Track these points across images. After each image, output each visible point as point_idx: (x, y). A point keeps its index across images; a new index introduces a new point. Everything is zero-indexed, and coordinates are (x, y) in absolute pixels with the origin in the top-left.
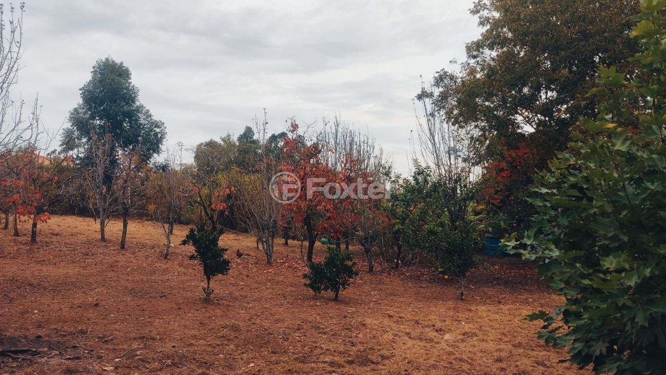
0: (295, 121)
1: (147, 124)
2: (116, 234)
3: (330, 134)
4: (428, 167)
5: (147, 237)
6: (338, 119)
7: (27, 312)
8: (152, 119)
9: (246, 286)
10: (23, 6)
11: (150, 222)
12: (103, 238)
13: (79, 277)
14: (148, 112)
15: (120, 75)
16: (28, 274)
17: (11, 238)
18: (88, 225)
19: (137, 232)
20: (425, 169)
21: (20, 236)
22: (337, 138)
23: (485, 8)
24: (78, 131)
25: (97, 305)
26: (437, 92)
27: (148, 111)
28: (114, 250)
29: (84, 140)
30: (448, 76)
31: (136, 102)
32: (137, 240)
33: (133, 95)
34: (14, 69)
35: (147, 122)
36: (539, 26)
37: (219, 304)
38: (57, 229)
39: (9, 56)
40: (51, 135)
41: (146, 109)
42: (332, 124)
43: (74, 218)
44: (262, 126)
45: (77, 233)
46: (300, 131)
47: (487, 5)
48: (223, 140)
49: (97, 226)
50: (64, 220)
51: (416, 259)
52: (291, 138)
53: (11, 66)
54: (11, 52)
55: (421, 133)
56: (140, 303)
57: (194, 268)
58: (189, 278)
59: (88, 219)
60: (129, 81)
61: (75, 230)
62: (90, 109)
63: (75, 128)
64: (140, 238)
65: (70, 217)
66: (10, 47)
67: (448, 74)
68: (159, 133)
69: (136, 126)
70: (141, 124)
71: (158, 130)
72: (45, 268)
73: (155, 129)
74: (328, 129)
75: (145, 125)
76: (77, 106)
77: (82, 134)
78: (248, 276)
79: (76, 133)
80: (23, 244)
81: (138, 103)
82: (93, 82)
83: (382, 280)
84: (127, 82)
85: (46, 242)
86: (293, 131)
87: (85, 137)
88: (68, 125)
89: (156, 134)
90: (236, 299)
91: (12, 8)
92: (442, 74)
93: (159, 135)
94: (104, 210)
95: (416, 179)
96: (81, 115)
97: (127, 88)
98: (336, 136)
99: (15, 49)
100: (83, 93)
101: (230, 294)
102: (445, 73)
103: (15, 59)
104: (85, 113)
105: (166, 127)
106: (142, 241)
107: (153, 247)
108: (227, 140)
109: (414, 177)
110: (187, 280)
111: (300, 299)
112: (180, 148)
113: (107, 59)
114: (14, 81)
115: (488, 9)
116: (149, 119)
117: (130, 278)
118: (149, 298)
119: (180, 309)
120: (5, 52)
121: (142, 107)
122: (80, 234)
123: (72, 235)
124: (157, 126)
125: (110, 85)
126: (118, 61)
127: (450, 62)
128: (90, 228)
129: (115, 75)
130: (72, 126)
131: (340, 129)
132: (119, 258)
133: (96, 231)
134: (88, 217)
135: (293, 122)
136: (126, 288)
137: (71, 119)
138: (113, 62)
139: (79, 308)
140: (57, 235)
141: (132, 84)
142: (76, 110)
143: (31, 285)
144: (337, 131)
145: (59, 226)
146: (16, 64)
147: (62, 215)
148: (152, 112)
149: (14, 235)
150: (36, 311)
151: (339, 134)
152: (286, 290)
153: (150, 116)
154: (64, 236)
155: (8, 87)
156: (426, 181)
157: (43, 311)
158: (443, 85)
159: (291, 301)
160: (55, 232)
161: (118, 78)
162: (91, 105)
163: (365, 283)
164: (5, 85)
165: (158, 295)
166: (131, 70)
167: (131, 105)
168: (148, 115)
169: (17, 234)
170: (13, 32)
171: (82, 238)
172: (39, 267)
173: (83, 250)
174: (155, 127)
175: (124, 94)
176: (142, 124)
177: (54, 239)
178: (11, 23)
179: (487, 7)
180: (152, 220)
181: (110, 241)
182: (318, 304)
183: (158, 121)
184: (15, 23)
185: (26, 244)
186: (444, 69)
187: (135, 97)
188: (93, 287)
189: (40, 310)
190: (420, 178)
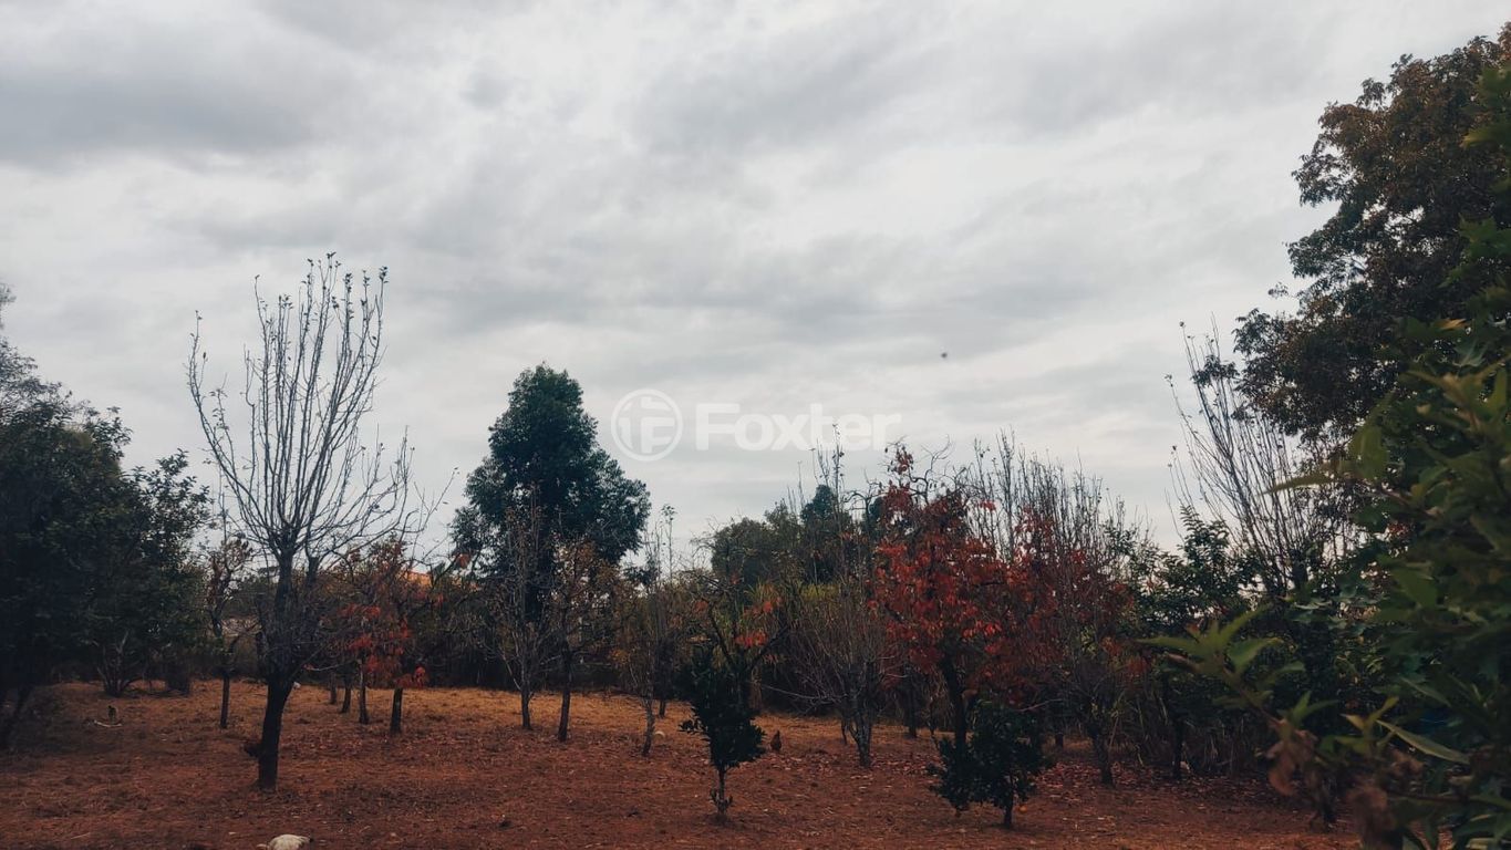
0: (903, 449)
1: (614, 490)
2: (553, 717)
3: (994, 477)
4: (1220, 524)
5: (614, 723)
6: (1009, 442)
7: (375, 835)
8: (621, 480)
9: (806, 800)
10: (384, 274)
11: (620, 697)
12: (527, 724)
13: (477, 784)
14: (615, 466)
15: (561, 397)
16: (381, 780)
17: (352, 726)
18: (501, 703)
19: (592, 714)
20: (1212, 528)
21: (371, 723)
22: (1009, 485)
23: (1330, 166)
24: (483, 513)
25: (505, 824)
26: (1240, 362)
27: (614, 464)
28: (546, 743)
29: (495, 531)
30: (1268, 323)
31: (592, 448)
32: (592, 727)
33: (586, 434)
34: (367, 388)
35: (613, 486)
36: (1445, 182)
37: (744, 827)
38: (440, 710)
39: (359, 364)
40: (428, 505)
41: (610, 460)
42: (995, 452)
43: (475, 692)
44: (831, 462)
45: (478, 716)
46: (918, 470)
47: (1335, 159)
48: (771, 517)
49: (514, 702)
50: (455, 695)
51: (1228, 758)
52: (898, 485)
53: (363, 379)
54: (363, 358)
55: (1196, 450)
56: (587, 823)
57: (702, 770)
58: (688, 786)
59: (501, 693)
60: (578, 407)
61: (474, 712)
62: (504, 469)
63: (478, 507)
64: (599, 724)
65: (467, 690)
66: (362, 347)
67: (1269, 320)
68: (635, 505)
69: (594, 496)
70: (601, 491)
71: (633, 500)
72: (413, 771)
73: (628, 498)
74: (987, 466)
75: (609, 491)
76: (483, 464)
77: (489, 519)
78: (814, 785)
79: (480, 518)
80: (376, 736)
81: (595, 450)
82: (513, 414)
83: (1133, 798)
84: (574, 409)
85: (420, 732)
86: (900, 471)
87: (497, 523)
88: (465, 502)
89: (631, 508)
90: (784, 821)
91: (366, 279)
92: (1254, 321)
93: (637, 511)
94: (529, 663)
95: (1192, 555)
96: (490, 481)
97: (575, 422)
98: (1008, 478)
99: (369, 350)
100: (495, 438)
101: (772, 814)
102: (1262, 317)
103: (369, 368)
104: (496, 477)
105: (648, 494)
106: (602, 728)
107: (623, 738)
108: (779, 517)
109: (1187, 549)
110: (685, 789)
111: (924, 824)
112: (668, 518)
113: (540, 369)
114: (367, 406)
115: (1338, 166)
116: (616, 480)
117: (572, 785)
118: (606, 816)
119: (664, 832)
120: (352, 359)
121: (602, 455)
122: (484, 718)
123: (468, 720)
124: (633, 492)
125: (544, 416)
126: (558, 371)
127: (1271, 292)
128: (502, 708)
129: (553, 398)
130: (472, 503)
131: (1015, 464)
132: (555, 753)
133: (514, 713)
134: (501, 689)
135: (902, 452)
136: (564, 800)
137: (470, 489)
138: (551, 372)
139: (473, 830)
140: (440, 719)
141: (584, 413)
142: (479, 472)
143: (386, 795)
144: (1008, 468)
145: (445, 705)
146: (371, 378)
147: (451, 687)
148: (621, 465)
149: (360, 721)
150: (393, 834)
151: (1014, 475)
152: (896, 810)
153: (619, 473)
154: (454, 722)
155: (356, 418)
156: (1218, 558)
157: (406, 834)
158: (1261, 345)
159: (901, 827)
160: (436, 715)
161: (559, 402)
162: (507, 461)
163: (1088, 802)
164: (352, 415)
165: (623, 813)
166: (582, 386)
167: (582, 454)
168: (615, 472)
169: (365, 718)
170: (367, 320)
171: (489, 725)
172: (403, 768)
173: (487, 743)
174: (629, 494)
175: (571, 432)
176: (603, 490)
177: (435, 725)
178: (363, 303)
179: (1336, 162)
180: (623, 692)
181: (540, 729)
182: (963, 830)
183: (633, 481)
184: (371, 303)
185: (382, 735)
186: (1256, 310)
187: (590, 436)
188: (501, 799)
189: (400, 833)
190: (1203, 550)
